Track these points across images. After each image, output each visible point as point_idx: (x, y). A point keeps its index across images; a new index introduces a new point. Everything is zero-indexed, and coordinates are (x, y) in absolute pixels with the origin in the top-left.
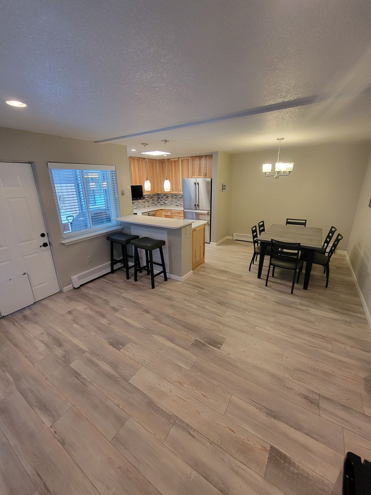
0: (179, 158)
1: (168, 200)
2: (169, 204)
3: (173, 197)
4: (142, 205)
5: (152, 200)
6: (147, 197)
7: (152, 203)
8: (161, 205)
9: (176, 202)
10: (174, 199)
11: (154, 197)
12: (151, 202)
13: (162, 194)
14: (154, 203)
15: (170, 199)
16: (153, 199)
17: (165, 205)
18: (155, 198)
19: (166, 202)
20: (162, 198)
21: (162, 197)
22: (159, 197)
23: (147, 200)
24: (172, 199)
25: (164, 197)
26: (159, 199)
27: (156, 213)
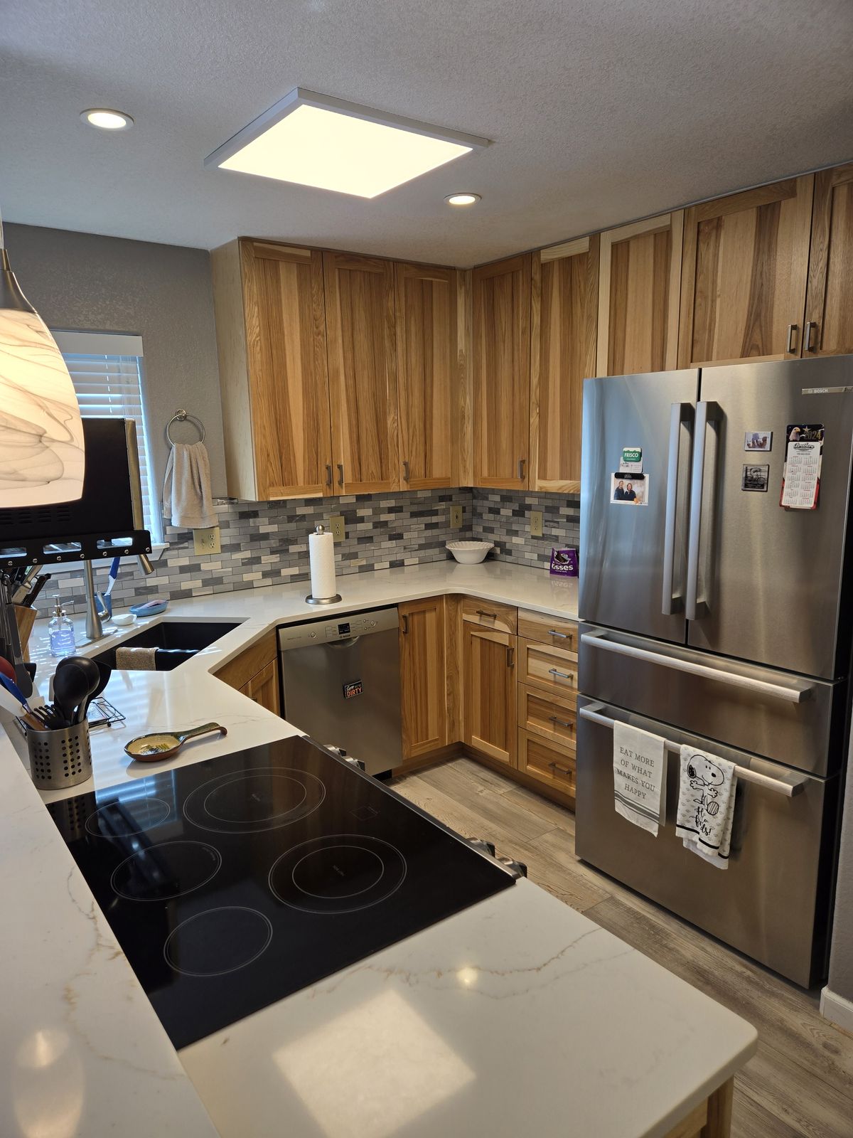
0: (595, 237)
1: (527, 528)
2: (527, 556)
3: (553, 510)
4: (346, 557)
5: (429, 526)
6: (391, 510)
7: (422, 547)
11: (442, 506)
12: (415, 532)
13: (493, 491)
14: (443, 544)
15: (536, 525)
16: (435, 519)
17: (509, 558)
18: (446, 511)
19: (515, 540)
20: (491, 516)
21: (491, 511)
22: (478, 508)
23: (385, 523)
24: (552, 524)
25: (503, 512)
26: (475, 521)
27: (416, 617)
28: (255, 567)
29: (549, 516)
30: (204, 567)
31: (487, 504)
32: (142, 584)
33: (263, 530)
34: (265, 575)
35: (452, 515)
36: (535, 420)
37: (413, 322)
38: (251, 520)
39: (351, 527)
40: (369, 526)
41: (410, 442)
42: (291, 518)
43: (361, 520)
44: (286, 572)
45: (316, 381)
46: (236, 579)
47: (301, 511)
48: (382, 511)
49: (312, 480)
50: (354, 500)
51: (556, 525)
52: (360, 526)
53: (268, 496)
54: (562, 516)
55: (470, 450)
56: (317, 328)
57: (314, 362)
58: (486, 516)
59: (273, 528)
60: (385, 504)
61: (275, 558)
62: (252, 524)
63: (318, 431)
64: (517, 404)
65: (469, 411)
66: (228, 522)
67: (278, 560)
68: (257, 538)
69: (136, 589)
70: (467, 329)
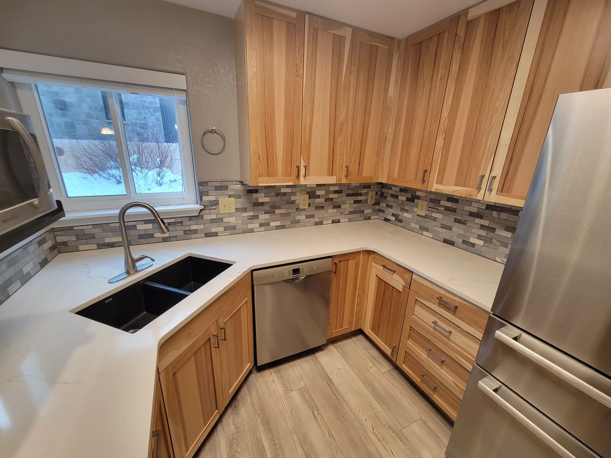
1: (415, 209)
2: (413, 225)
3: (435, 201)
4: (308, 217)
5: (355, 202)
6: (336, 192)
7: (351, 213)
8: (387, 220)
9: (444, 226)
10: (438, 211)
11: (365, 191)
12: (348, 205)
13: (395, 186)
14: (363, 212)
15: (421, 209)
16: (360, 198)
17: (400, 224)
18: (367, 194)
19: (406, 215)
20: (392, 199)
21: (392, 196)
22: (384, 194)
23: (332, 199)
24: (433, 209)
25: (400, 197)
26: (382, 200)
27: (342, 263)
28: (255, 221)
29: (431, 205)
30: (225, 220)
31: (390, 192)
32: (188, 228)
33: (260, 200)
34: (261, 225)
35: (369, 197)
36: (440, 143)
37: (362, 74)
38: (254, 194)
39: (311, 201)
40: (322, 200)
41: (351, 153)
42: (278, 194)
43: (318, 197)
44: (273, 224)
45: (294, 110)
46: (244, 227)
47: (283, 190)
48: (331, 192)
49: (287, 174)
50: (315, 186)
51: (437, 211)
52: (318, 200)
53: (257, 183)
54: (442, 206)
55: (387, 161)
56: (297, 71)
57: (294, 96)
58: (388, 198)
59: (267, 200)
60: (332, 189)
61: (267, 216)
62: (254, 197)
63: (293, 143)
64: (427, 132)
65: (390, 136)
66: (240, 195)
67: (269, 217)
68: (257, 204)
69: (184, 231)
70: (396, 81)
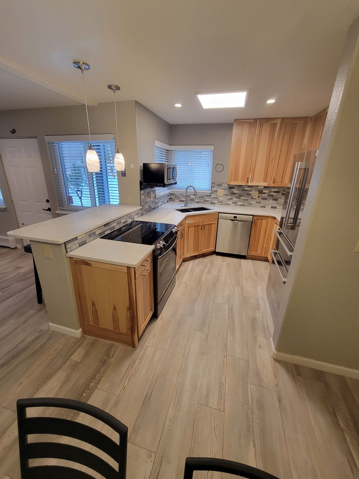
4: (257, 202)
6: (275, 192)
12: (282, 199)
23: (272, 195)
28: (231, 200)
30: (219, 198)
32: (205, 199)
33: (235, 192)
34: (233, 203)
39: (260, 195)
40: (266, 195)
41: (277, 172)
42: (243, 190)
43: (264, 193)
44: (238, 203)
46: (226, 202)
47: (246, 189)
48: (272, 192)
49: (243, 180)
50: (263, 188)
52: (263, 195)
53: (230, 183)
59: (238, 192)
60: (273, 190)
62: (232, 190)
66: (226, 189)
67: (237, 200)
68: (233, 193)
70: (309, 137)
